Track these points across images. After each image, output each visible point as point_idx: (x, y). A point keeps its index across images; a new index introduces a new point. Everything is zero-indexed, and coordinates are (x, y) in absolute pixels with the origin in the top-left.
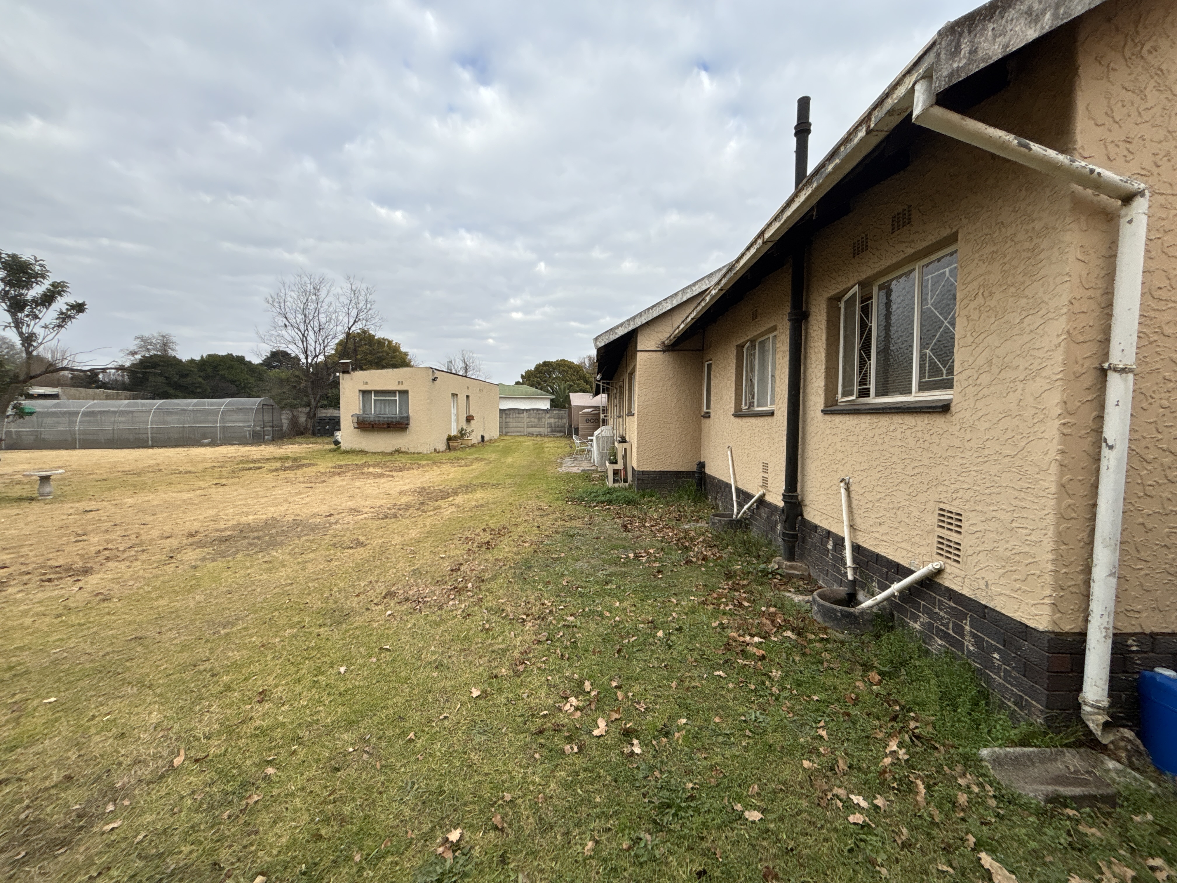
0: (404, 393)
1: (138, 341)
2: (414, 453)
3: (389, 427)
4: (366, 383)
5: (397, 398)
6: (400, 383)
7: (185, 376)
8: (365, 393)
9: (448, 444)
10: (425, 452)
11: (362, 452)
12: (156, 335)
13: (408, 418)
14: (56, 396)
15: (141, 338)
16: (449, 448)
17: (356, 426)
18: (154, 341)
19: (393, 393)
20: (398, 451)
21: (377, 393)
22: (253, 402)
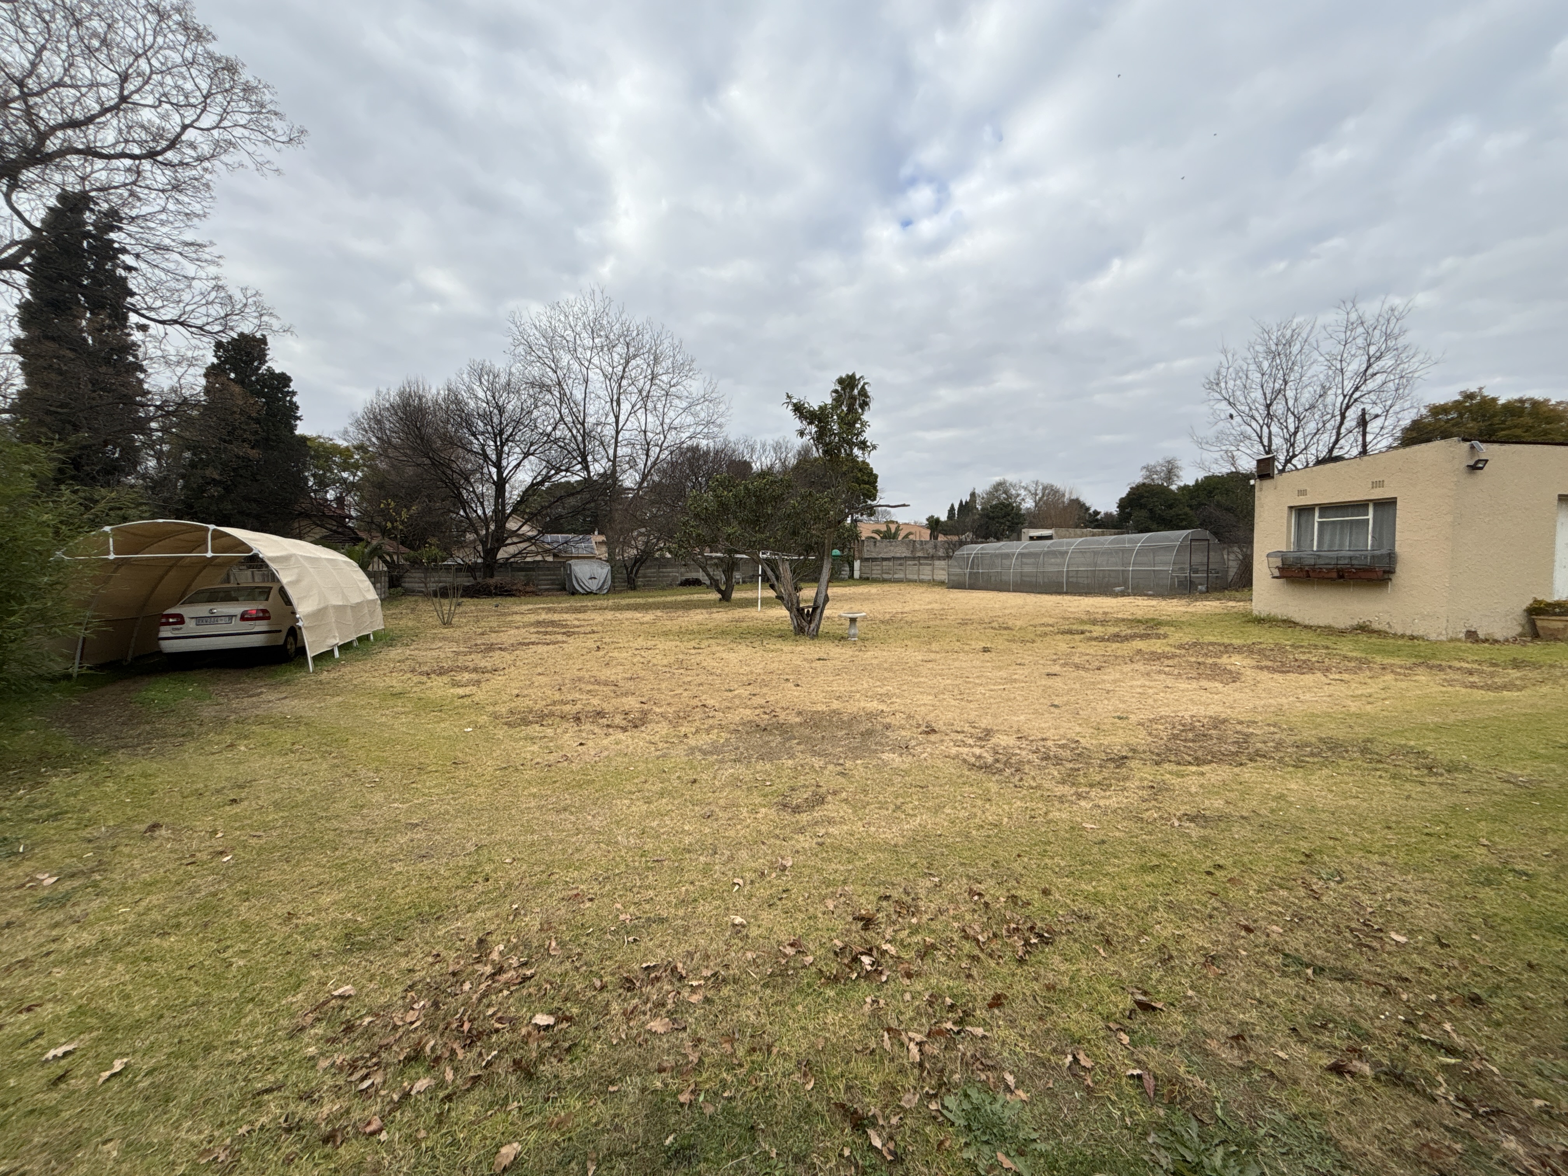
0: (1387, 506)
1: (1144, 472)
2: (1403, 636)
3: (1341, 577)
4: (1302, 493)
5: (1370, 516)
6: (1379, 484)
7: (1170, 507)
8: (1302, 512)
9: (1533, 624)
10: (1433, 637)
11: (1289, 623)
12: (1161, 461)
13: (1392, 557)
14: (1049, 537)
15: (1147, 468)
16: (1534, 633)
17: (1277, 573)
18: (1158, 469)
19: (1361, 506)
20: (1363, 629)
21: (1326, 509)
22: (1179, 535)
